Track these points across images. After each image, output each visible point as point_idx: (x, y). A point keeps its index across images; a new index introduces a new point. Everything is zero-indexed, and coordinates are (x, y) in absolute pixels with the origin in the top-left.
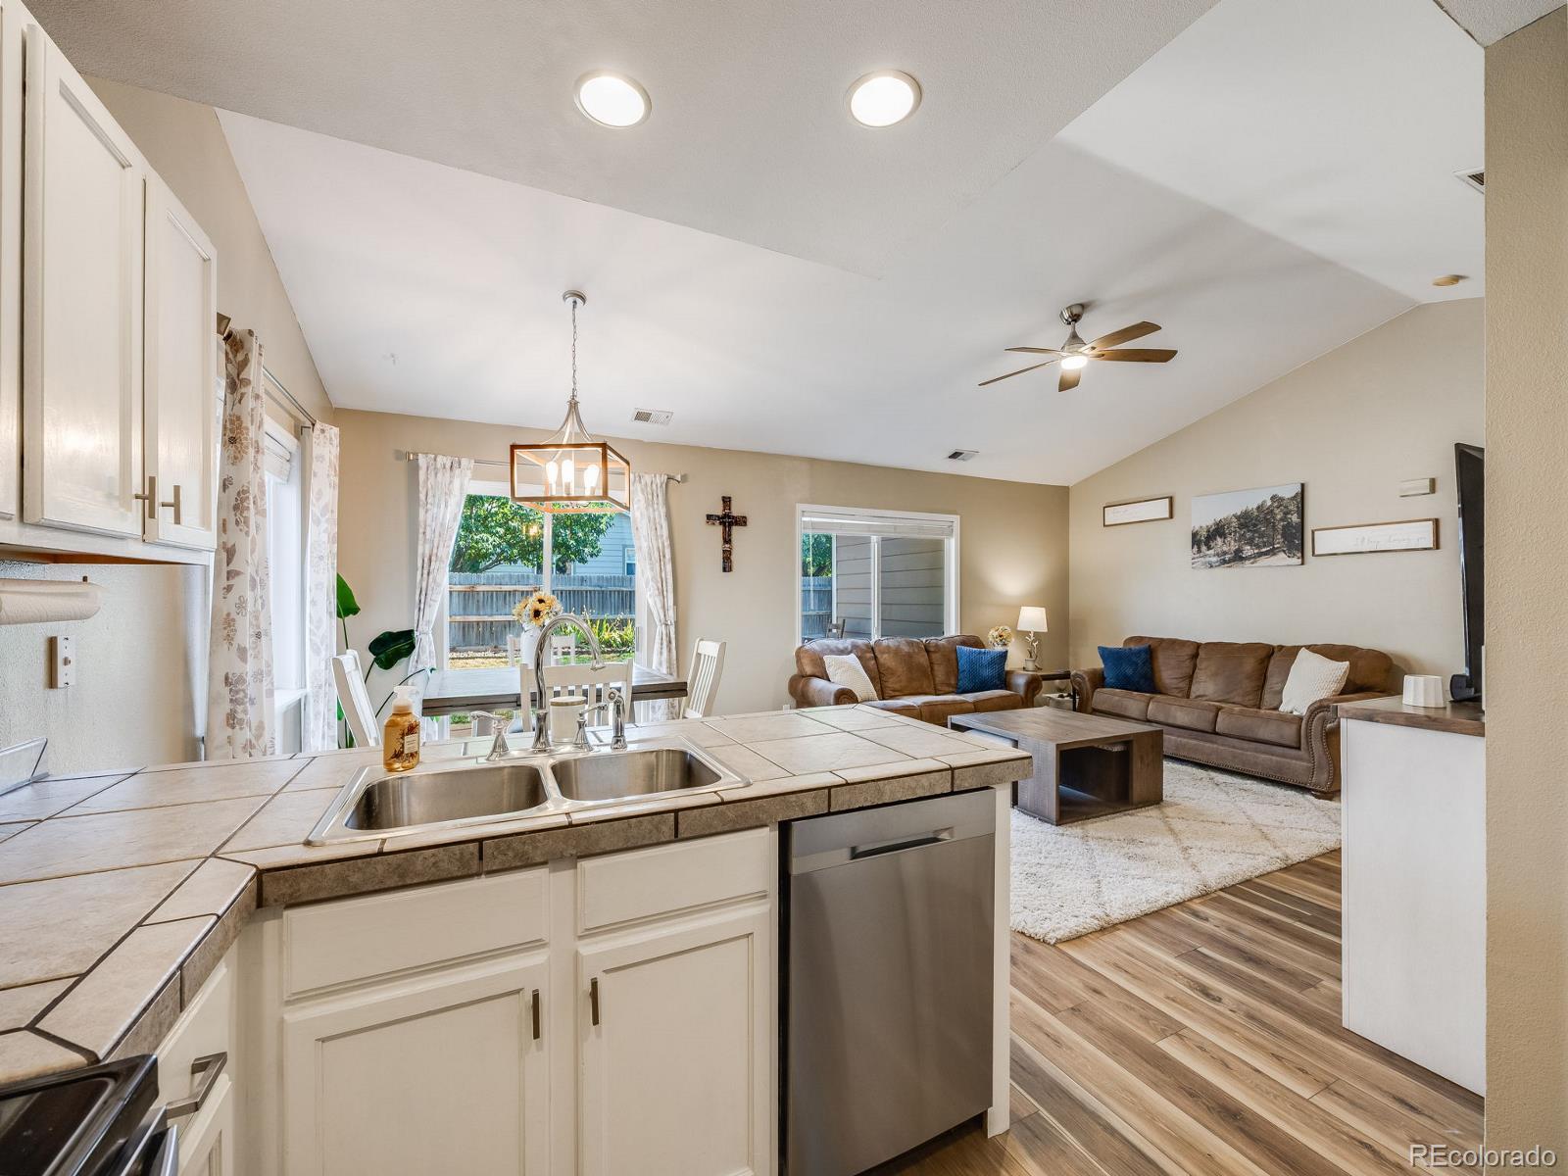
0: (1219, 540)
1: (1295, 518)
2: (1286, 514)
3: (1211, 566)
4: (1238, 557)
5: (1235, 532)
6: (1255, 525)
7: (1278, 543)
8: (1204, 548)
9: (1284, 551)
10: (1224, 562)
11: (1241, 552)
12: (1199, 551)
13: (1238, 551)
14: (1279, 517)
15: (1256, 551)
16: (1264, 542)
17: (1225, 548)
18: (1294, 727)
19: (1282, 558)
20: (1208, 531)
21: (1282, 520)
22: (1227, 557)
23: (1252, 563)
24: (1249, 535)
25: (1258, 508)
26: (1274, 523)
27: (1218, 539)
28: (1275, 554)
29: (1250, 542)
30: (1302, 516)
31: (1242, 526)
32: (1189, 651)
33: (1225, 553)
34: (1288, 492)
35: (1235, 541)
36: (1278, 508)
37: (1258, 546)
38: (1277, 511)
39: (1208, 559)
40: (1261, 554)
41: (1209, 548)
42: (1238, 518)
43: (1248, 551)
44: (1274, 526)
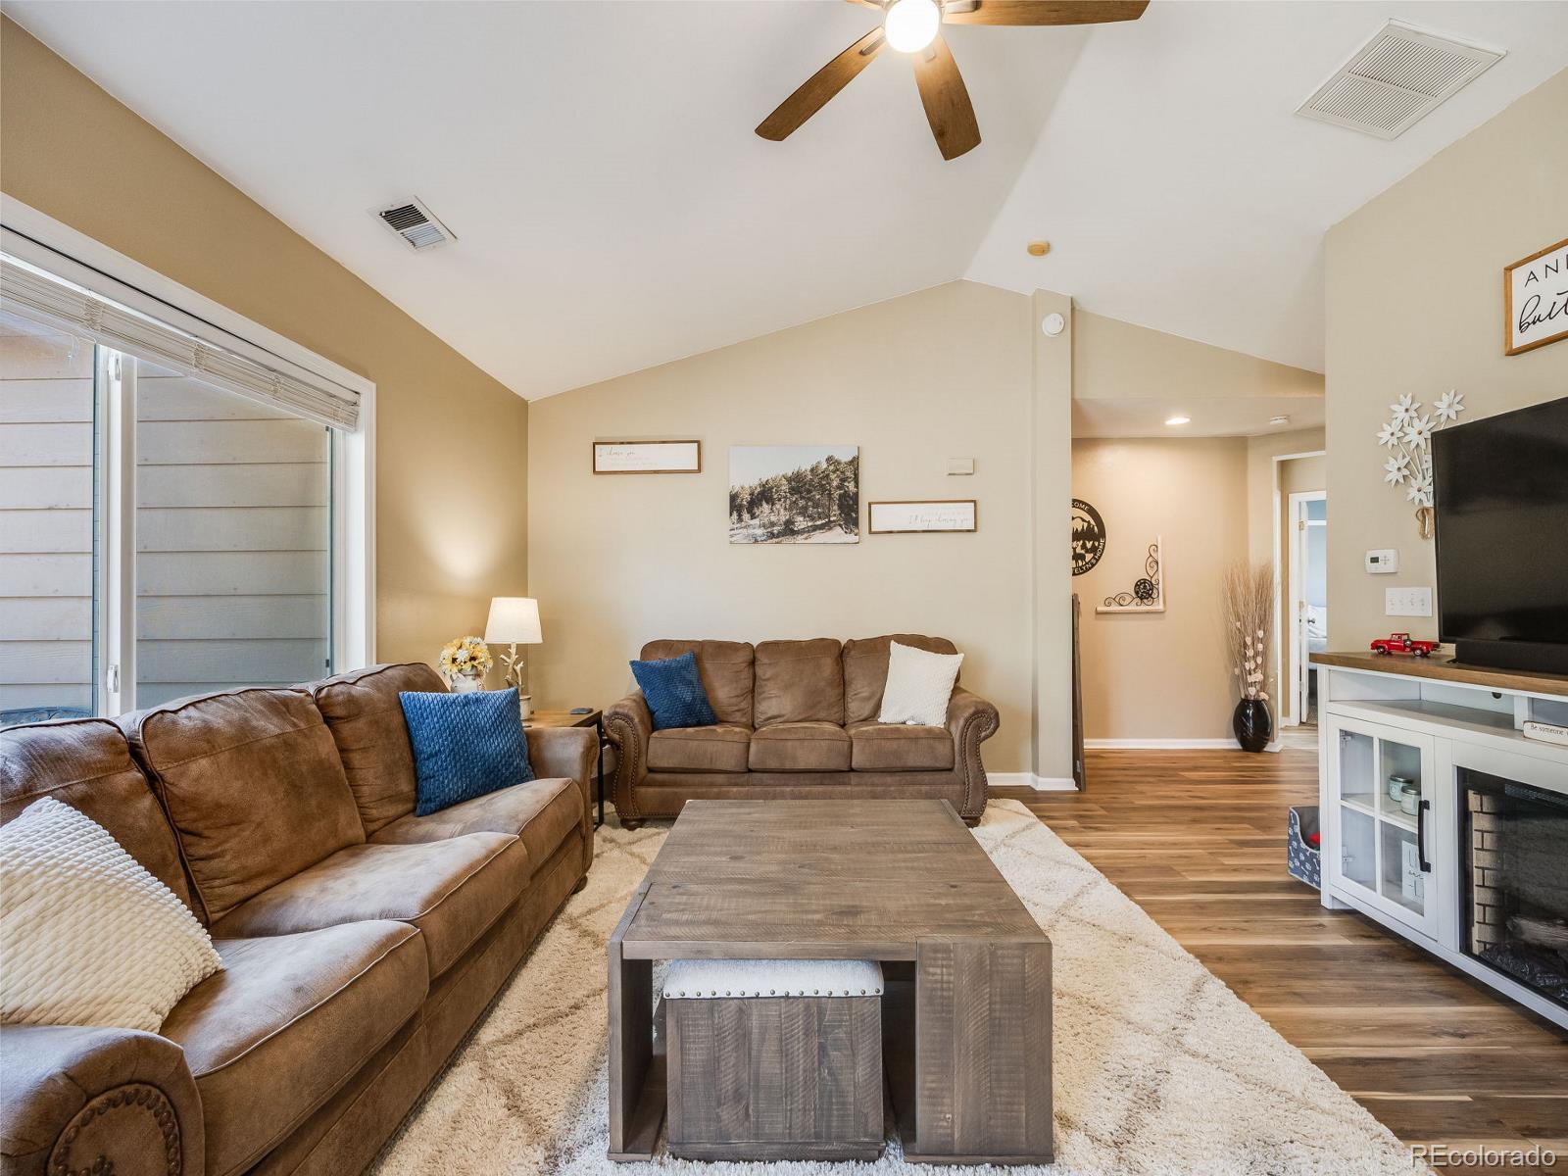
0: (766, 507)
1: (851, 486)
2: (843, 480)
3: (756, 541)
4: (789, 530)
5: (786, 497)
6: (809, 492)
7: (835, 515)
8: (746, 516)
9: (840, 525)
10: (772, 536)
11: (793, 523)
12: (740, 519)
13: (789, 523)
14: (835, 484)
15: (810, 524)
16: (819, 514)
17: (773, 519)
18: (948, 743)
19: (837, 534)
20: (752, 494)
21: (839, 487)
22: (776, 530)
23: (806, 539)
24: (802, 503)
25: (812, 470)
26: (830, 491)
27: (764, 503)
28: (830, 529)
29: (803, 512)
30: (857, 486)
31: (793, 491)
32: (742, 658)
33: (773, 524)
34: (845, 457)
35: (785, 509)
36: (834, 472)
37: (813, 519)
38: (833, 476)
39: (751, 531)
40: (815, 528)
41: (753, 517)
42: (789, 480)
43: (801, 523)
44: (830, 494)
